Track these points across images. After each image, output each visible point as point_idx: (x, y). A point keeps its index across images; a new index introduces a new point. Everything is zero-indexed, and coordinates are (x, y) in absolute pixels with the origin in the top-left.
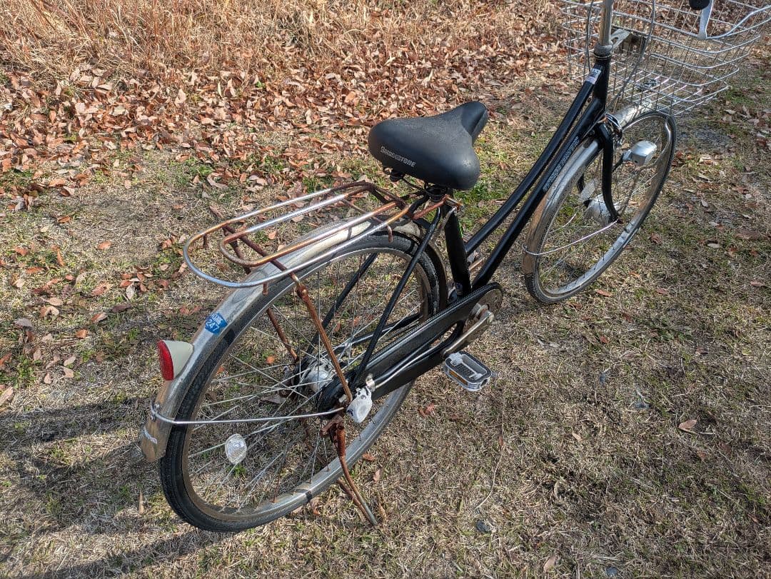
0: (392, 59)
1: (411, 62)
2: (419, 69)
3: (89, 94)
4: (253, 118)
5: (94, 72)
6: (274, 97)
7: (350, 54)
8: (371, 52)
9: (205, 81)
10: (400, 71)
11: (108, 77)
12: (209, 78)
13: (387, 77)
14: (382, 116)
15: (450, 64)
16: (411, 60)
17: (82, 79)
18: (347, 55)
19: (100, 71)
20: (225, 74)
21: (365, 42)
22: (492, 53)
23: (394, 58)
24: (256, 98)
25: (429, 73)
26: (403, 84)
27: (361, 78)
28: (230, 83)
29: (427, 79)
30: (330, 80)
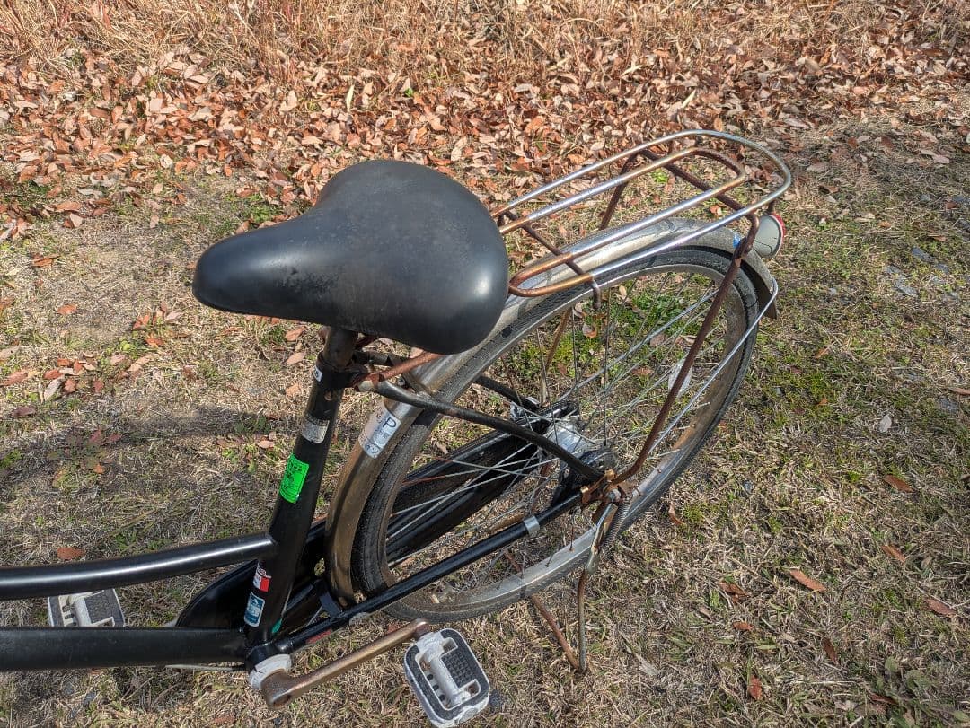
0: (634, 68)
1: (664, 75)
2: (673, 87)
3: (173, 85)
4: (377, 142)
5: (191, 57)
6: (423, 113)
7: (568, 56)
8: (604, 55)
9: (334, 82)
10: (639, 89)
11: (207, 66)
12: (342, 77)
13: (614, 97)
14: (569, 160)
15: (732, 84)
16: (667, 71)
17: (173, 66)
18: (563, 58)
19: (199, 56)
20: (366, 73)
21: (599, 38)
22: (816, 70)
23: (639, 67)
24: (395, 113)
25: (687, 95)
26: (633, 111)
27: (570, 94)
28: (368, 88)
29: (679, 105)
30: (521, 93)
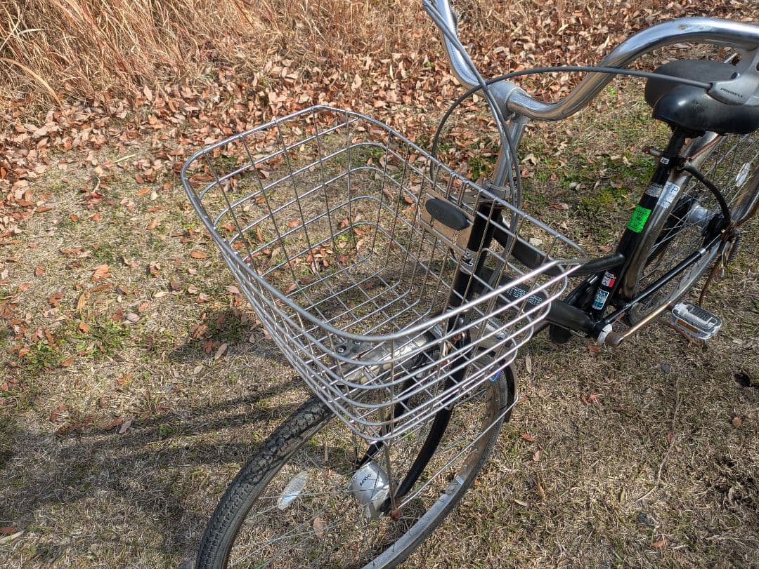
0: (564, 26)
1: (585, 28)
2: (594, 35)
3: (280, 83)
4: (422, 98)
5: (283, 62)
6: (442, 76)
7: (520, 25)
8: (542, 21)
9: (378, 65)
10: (572, 39)
11: (294, 67)
12: (383, 61)
13: (559, 47)
14: (551, 90)
15: (630, 28)
16: (586, 26)
17: (274, 70)
18: (517, 27)
19: (288, 61)
20: (397, 56)
21: (537, 11)
22: (680, 11)
23: (567, 25)
24: (425, 78)
25: (605, 39)
26: (576, 53)
27: (530, 49)
28: (401, 65)
29: (603, 46)
30: (498, 54)
